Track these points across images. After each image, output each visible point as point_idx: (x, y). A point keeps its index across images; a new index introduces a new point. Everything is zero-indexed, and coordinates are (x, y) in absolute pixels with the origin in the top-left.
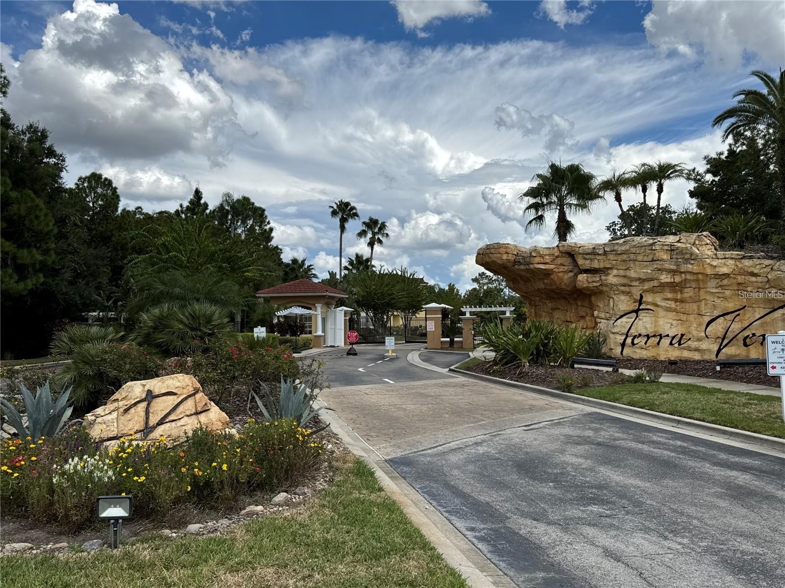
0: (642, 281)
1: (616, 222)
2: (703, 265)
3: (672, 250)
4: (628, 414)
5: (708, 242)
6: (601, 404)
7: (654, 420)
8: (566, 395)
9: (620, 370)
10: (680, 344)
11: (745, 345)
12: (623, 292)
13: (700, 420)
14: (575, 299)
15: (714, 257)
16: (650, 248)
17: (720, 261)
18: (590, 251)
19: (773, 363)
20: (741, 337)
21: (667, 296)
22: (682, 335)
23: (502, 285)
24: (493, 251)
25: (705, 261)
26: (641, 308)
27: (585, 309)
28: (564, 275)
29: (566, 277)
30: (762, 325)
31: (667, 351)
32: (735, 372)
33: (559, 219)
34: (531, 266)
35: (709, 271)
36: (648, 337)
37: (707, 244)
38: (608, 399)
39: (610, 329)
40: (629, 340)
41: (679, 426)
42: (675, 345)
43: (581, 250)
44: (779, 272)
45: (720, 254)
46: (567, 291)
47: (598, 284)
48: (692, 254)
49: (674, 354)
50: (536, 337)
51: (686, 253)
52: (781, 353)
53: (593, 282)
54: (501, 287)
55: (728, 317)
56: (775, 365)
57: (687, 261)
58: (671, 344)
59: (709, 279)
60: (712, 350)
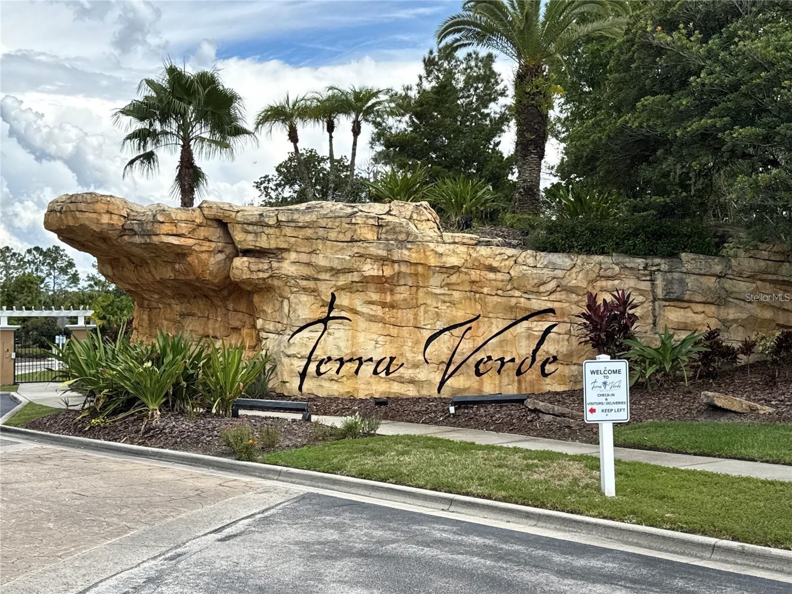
0: (335, 272)
1: (270, 177)
2: (425, 252)
3: (380, 226)
4: (362, 493)
5: (430, 217)
6: (313, 478)
7: (409, 500)
8: (243, 466)
9: (314, 418)
10: (388, 373)
11: (478, 373)
12: (305, 289)
13: (484, 497)
14: (225, 299)
15: (439, 240)
16: (348, 220)
17: (447, 246)
18: (254, 220)
19: (592, 404)
20: (472, 361)
21: (371, 298)
22: (392, 359)
23: (42, 271)
24: (82, 206)
25: (428, 246)
26: (331, 315)
27: (240, 315)
28: (210, 257)
29: (212, 260)
30: (501, 344)
31: (369, 383)
32: (476, 415)
33: (181, 162)
34: (155, 239)
35: (433, 261)
36: (342, 361)
37: (428, 220)
38: (322, 468)
39: (283, 349)
40: (312, 367)
41: (452, 508)
42: (380, 375)
43: (240, 217)
44: (524, 267)
45: (448, 236)
46: (214, 284)
47: (266, 275)
48: (408, 234)
49: (380, 388)
50: (177, 365)
51: (401, 232)
52: (603, 388)
53: (259, 271)
54: (39, 274)
55: (458, 332)
56: (594, 407)
57: (402, 244)
58: (375, 372)
59: (431, 273)
60: (433, 381)
